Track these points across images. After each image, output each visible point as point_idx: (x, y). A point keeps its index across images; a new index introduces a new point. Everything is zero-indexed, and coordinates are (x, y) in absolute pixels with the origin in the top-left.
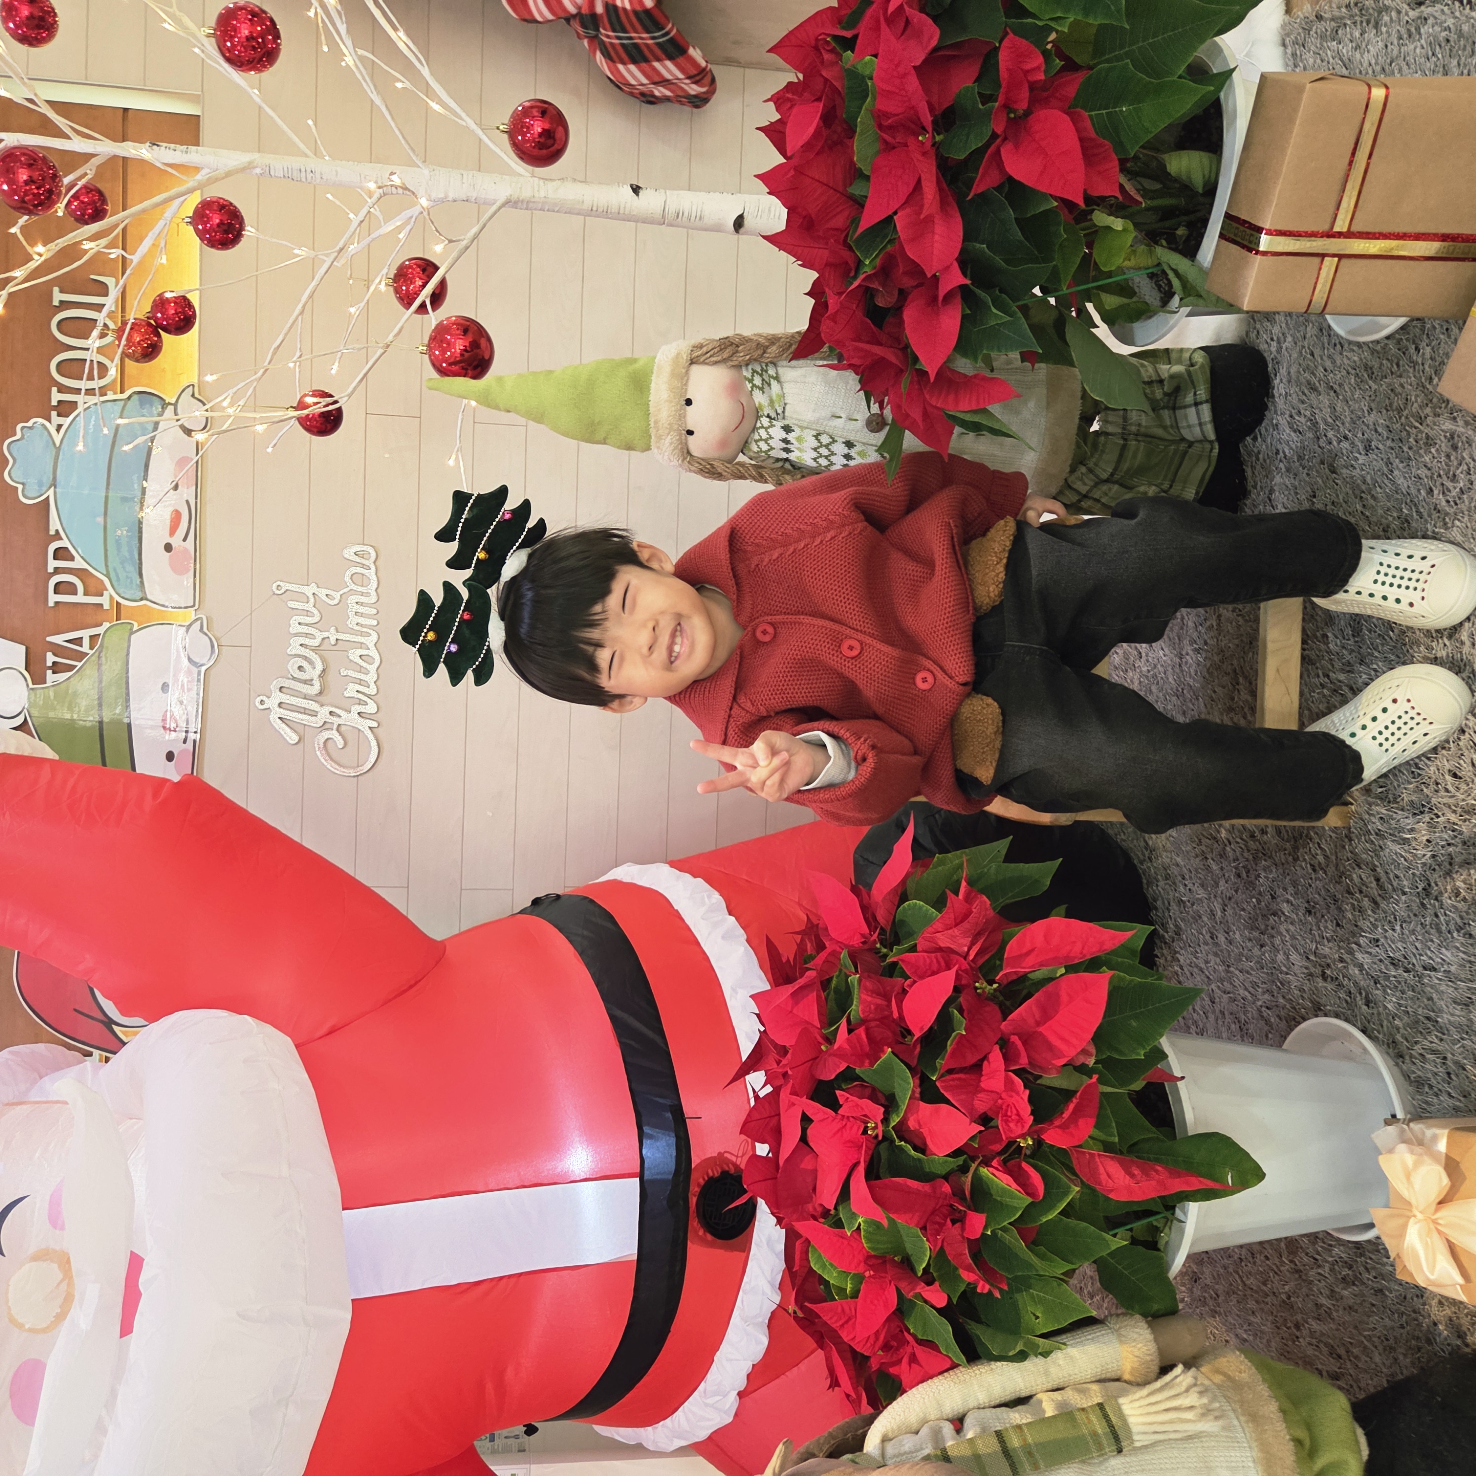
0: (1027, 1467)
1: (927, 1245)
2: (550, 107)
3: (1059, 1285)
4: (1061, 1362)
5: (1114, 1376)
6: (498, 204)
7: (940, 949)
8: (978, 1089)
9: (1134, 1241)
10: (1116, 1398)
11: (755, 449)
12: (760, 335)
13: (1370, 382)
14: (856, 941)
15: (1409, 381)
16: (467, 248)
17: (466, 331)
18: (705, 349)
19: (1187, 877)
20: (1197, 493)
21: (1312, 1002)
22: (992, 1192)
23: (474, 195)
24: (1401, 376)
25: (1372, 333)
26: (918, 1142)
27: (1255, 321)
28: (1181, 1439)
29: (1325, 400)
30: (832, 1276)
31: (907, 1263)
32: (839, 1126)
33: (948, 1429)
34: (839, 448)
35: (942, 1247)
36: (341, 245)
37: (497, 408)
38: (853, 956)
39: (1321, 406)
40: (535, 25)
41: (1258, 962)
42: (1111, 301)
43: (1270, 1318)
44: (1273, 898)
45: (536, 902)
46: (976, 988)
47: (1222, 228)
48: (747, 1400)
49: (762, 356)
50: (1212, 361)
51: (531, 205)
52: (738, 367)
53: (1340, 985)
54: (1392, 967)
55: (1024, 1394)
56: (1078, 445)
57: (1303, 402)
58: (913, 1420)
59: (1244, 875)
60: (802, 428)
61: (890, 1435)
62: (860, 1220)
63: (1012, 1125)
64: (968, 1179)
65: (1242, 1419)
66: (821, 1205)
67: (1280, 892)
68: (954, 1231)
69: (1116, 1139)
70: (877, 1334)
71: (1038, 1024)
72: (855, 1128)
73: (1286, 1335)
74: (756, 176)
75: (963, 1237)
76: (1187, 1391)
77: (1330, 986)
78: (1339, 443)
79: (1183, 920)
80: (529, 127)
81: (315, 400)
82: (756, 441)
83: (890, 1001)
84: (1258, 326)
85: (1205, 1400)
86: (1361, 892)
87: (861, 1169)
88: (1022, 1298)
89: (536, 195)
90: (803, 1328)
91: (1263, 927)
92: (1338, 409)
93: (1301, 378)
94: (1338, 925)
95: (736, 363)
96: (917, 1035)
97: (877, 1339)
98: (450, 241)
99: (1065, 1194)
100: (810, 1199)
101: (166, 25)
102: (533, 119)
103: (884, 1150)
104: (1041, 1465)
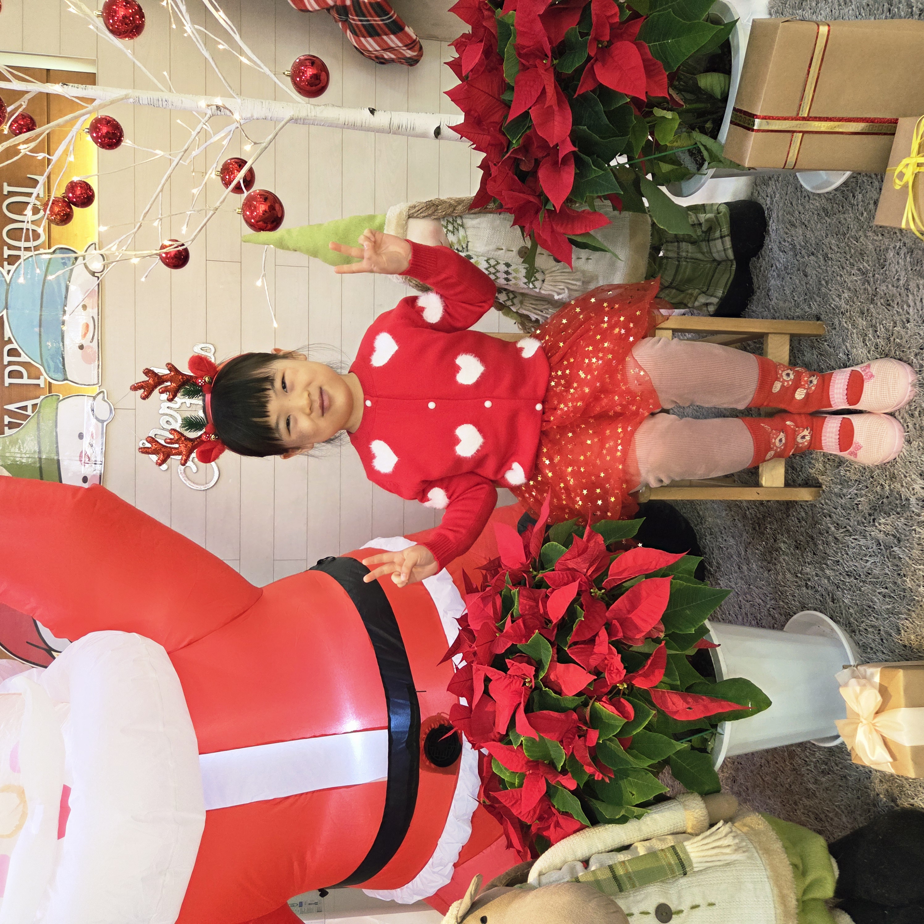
0: (628, 886)
1: (563, 751)
2: (317, 61)
3: (646, 774)
4: (649, 823)
5: (681, 830)
6: (285, 121)
7: (569, 569)
8: (592, 653)
9: (693, 748)
10: (682, 842)
12: (451, 199)
13: (826, 218)
15: (850, 216)
16: (266, 148)
17: (266, 199)
18: (417, 209)
19: (723, 532)
20: (723, 293)
21: (800, 603)
22: (603, 718)
23: (269, 115)
24: (844, 213)
25: (827, 187)
26: (557, 689)
27: (756, 185)
28: (723, 866)
29: (800, 231)
30: (506, 776)
31: (552, 765)
32: (509, 682)
33: (579, 866)
34: (502, 268)
35: (572, 753)
36: (186, 147)
37: (288, 249)
39: (797, 235)
40: (307, 14)
41: (767, 581)
42: (666, 168)
43: (780, 800)
44: (775, 541)
45: (320, 562)
46: (591, 593)
47: (732, 117)
49: (453, 212)
50: (731, 210)
51: (306, 121)
52: (438, 219)
53: (817, 591)
54: (847, 577)
55: (626, 844)
56: (649, 263)
57: (787, 234)
58: (558, 861)
59: (757, 528)
60: (479, 255)
61: (544, 871)
62: (522, 739)
63: (613, 675)
64: (588, 710)
65: (760, 852)
66: (499, 733)
67: (779, 536)
68: (580, 742)
69: (679, 683)
70: (534, 810)
71: (629, 612)
72: (518, 682)
73: (789, 809)
74: (445, 93)
75: (585, 746)
76: (726, 836)
77: (810, 592)
78: (808, 257)
79: (721, 558)
80: (304, 72)
81: (171, 243)
83: (538, 603)
84: (759, 188)
85: (737, 841)
86: (828, 532)
87: (522, 707)
88: (624, 785)
89: (309, 115)
90: (490, 812)
91: (769, 559)
92: (808, 236)
93: (785, 218)
94: (814, 554)
95: (436, 217)
96: (555, 621)
97: (535, 812)
98: (255, 143)
99: (648, 716)
100: (491, 730)
101: (70, 10)
102: (306, 66)
103: (536, 695)
104: (637, 884)
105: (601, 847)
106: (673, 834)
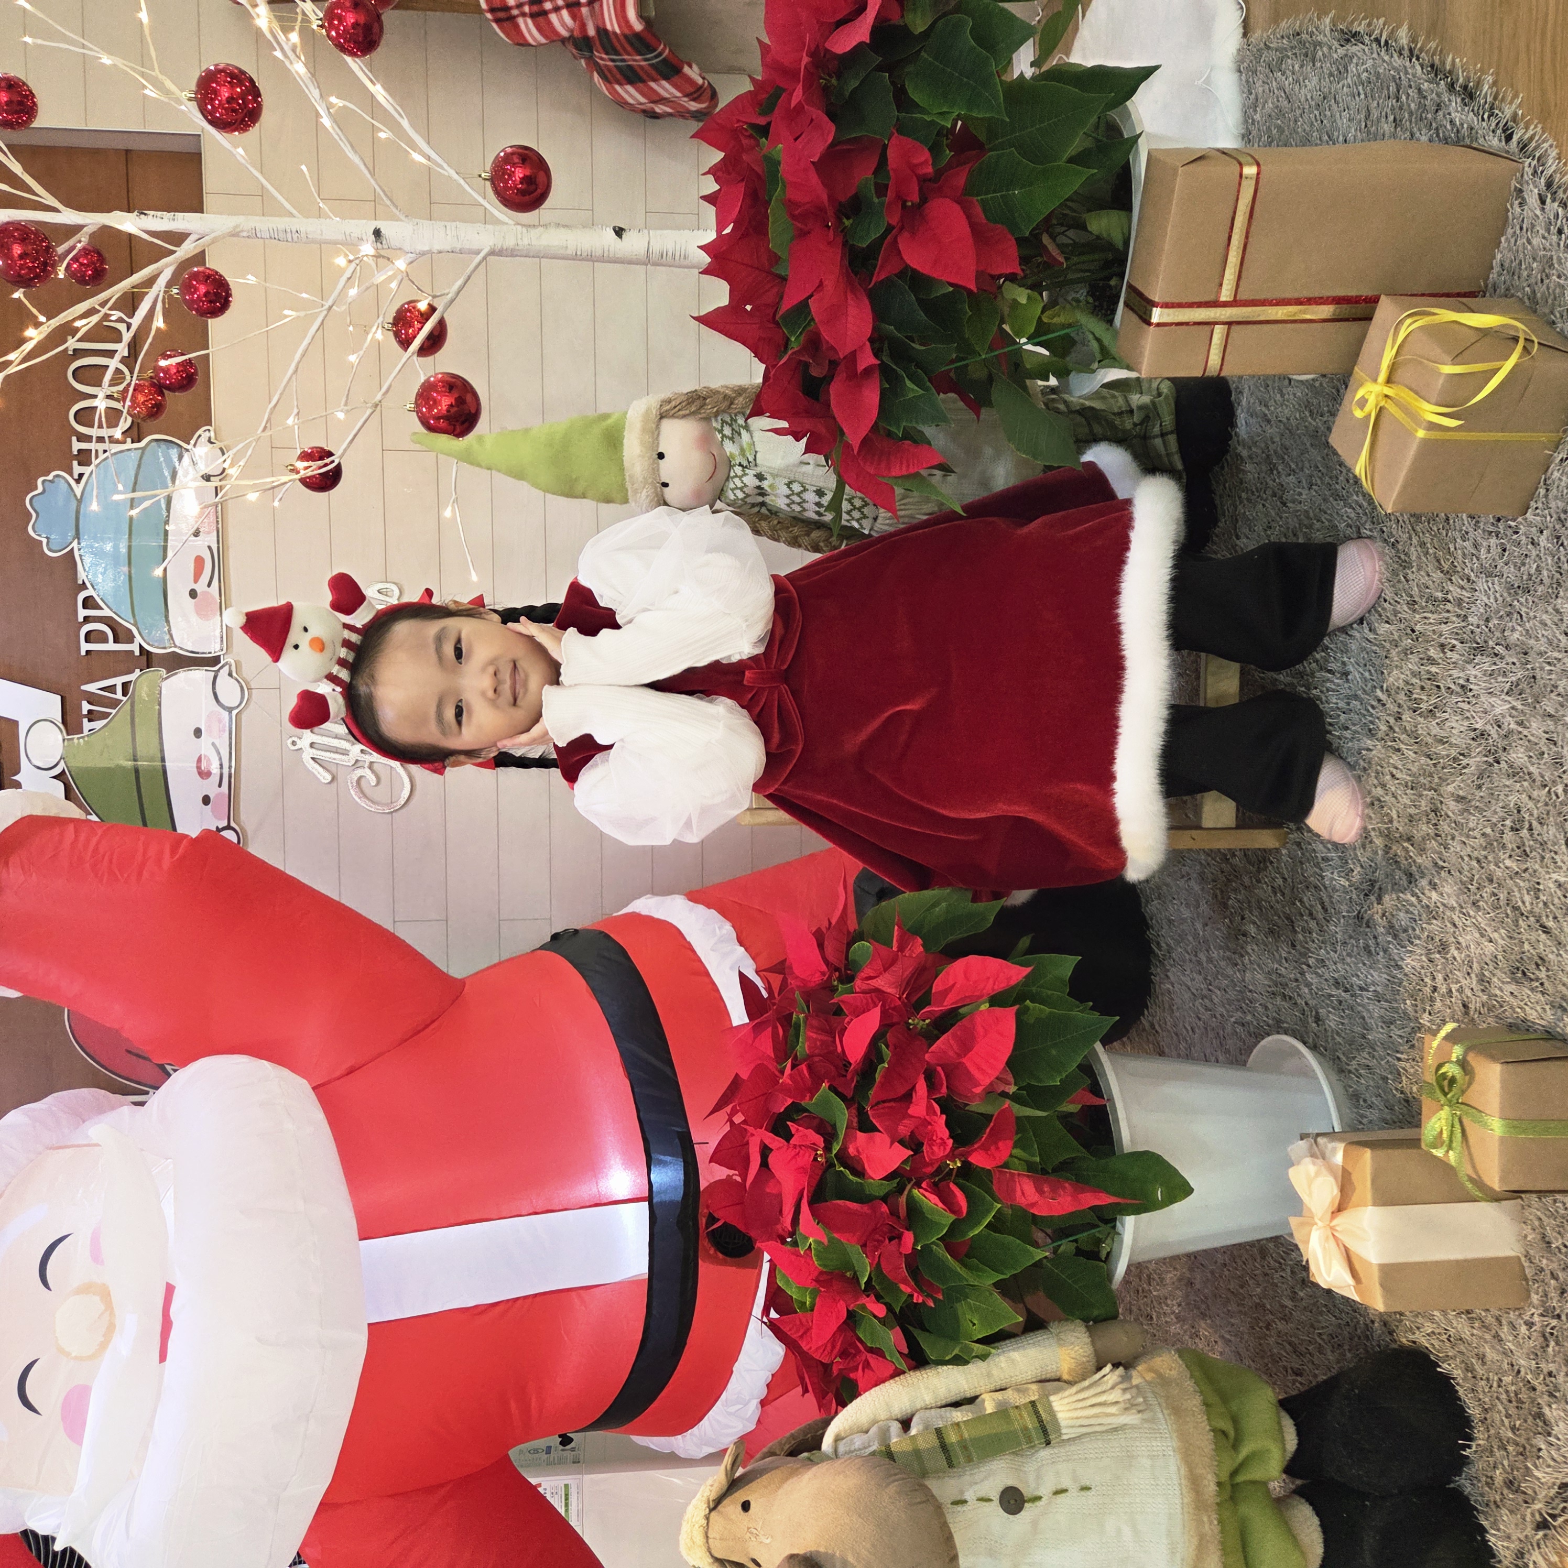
0: (962, 1459)
1: (867, 1261)
2: (530, 154)
3: (992, 1294)
4: (1003, 1365)
5: (1053, 1376)
6: (484, 253)
7: (875, 991)
8: (904, 1116)
9: (1079, 1252)
10: (1047, 1396)
11: (732, 497)
12: (727, 387)
14: (817, 979)
16: (452, 301)
17: (452, 388)
18: (673, 404)
21: (1273, 1019)
22: (924, 1210)
23: (458, 246)
26: (859, 1169)
28: (1106, 1431)
30: (794, 1290)
31: (853, 1278)
32: (793, 1153)
33: (895, 1427)
34: (811, 497)
35: (879, 1263)
36: (330, 303)
37: (479, 466)
38: (808, 996)
40: (528, 49)
45: (555, 937)
46: (909, 1024)
47: (1129, 299)
48: (769, 1408)
49: (729, 407)
50: (1176, 392)
51: (516, 252)
52: (707, 419)
53: (1296, 1004)
55: (968, 1396)
58: (864, 1421)
60: (774, 476)
61: (843, 1434)
62: (811, 1240)
63: (935, 1148)
64: (903, 1199)
65: (1166, 1412)
66: (785, 1226)
68: (889, 1247)
69: (1039, 1158)
70: (833, 1342)
71: (958, 1056)
72: (806, 1155)
74: (701, 247)
75: (899, 1253)
76: (1113, 1388)
77: (1286, 1005)
79: (1172, 938)
80: (511, 174)
82: (732, 490)
83: (833, 1037)
86: (1310, 915)
87: (806, 1197)
88: (962, 1308)
89: (520, 242)
91: (1234, 947)
94: (1294, 946)
95: (704, 415)
96: (854, 1068)
97: (834, 1347)
99: (989, 1211)
100: (778, 1221)
101: (147, 92)
102: (514, 165)
103: (830, 1177)
104: (974, 1455)
105: (929, 1399)
106: (1040, 1381)
